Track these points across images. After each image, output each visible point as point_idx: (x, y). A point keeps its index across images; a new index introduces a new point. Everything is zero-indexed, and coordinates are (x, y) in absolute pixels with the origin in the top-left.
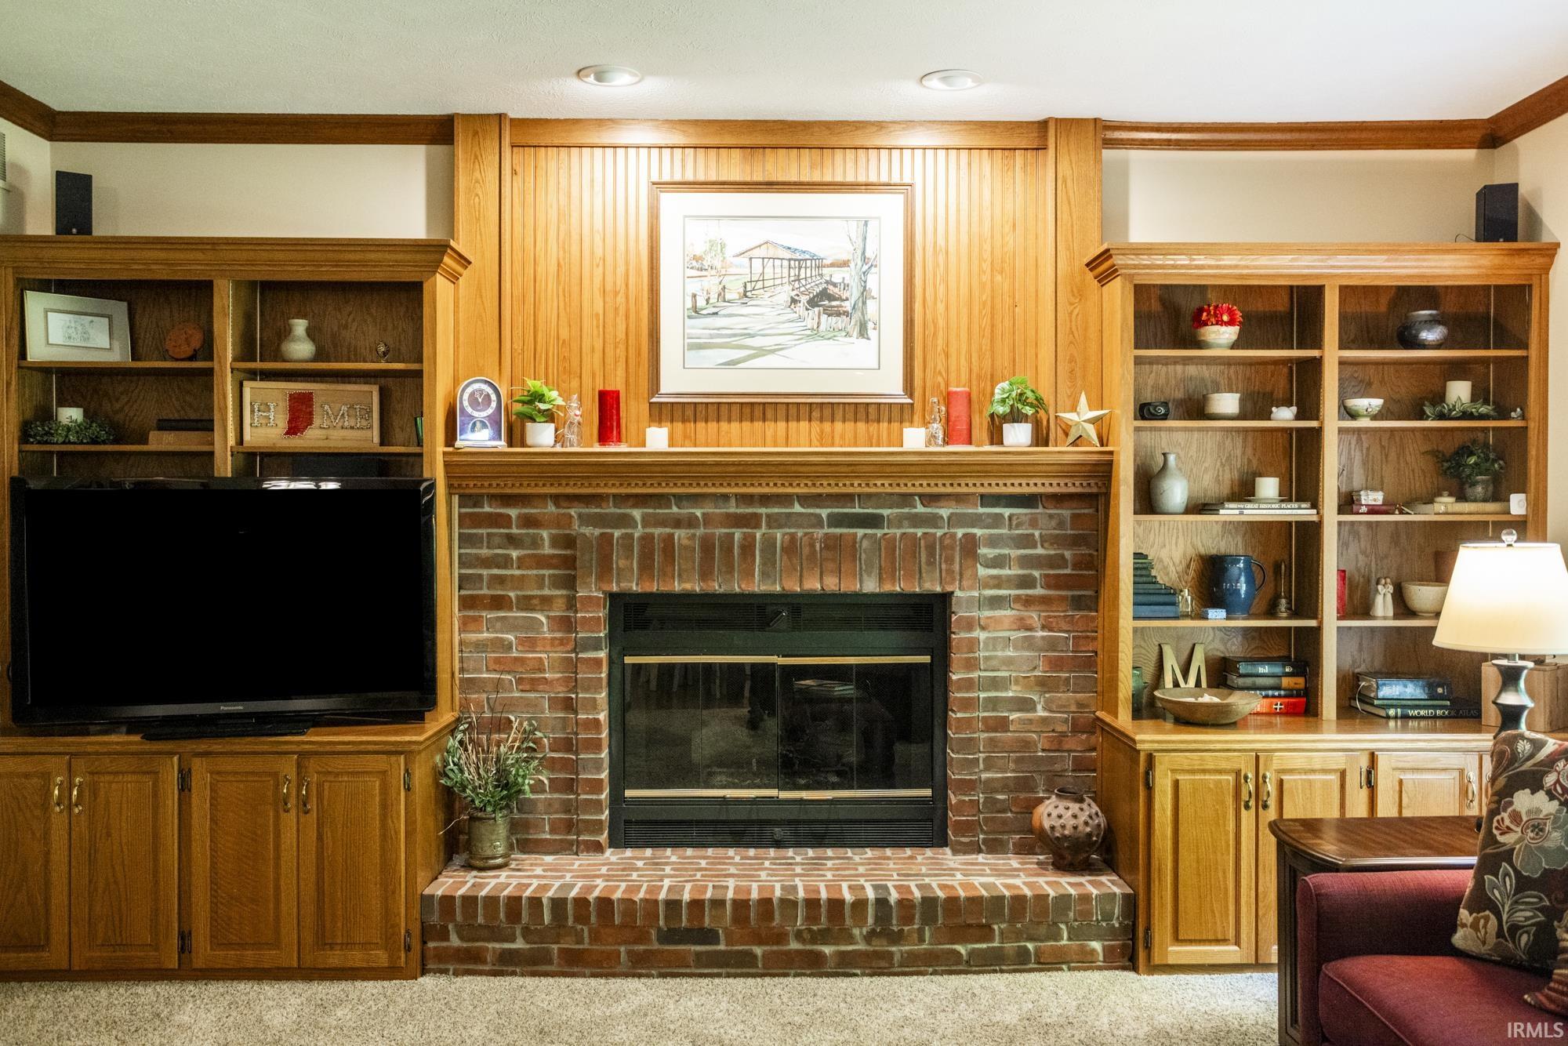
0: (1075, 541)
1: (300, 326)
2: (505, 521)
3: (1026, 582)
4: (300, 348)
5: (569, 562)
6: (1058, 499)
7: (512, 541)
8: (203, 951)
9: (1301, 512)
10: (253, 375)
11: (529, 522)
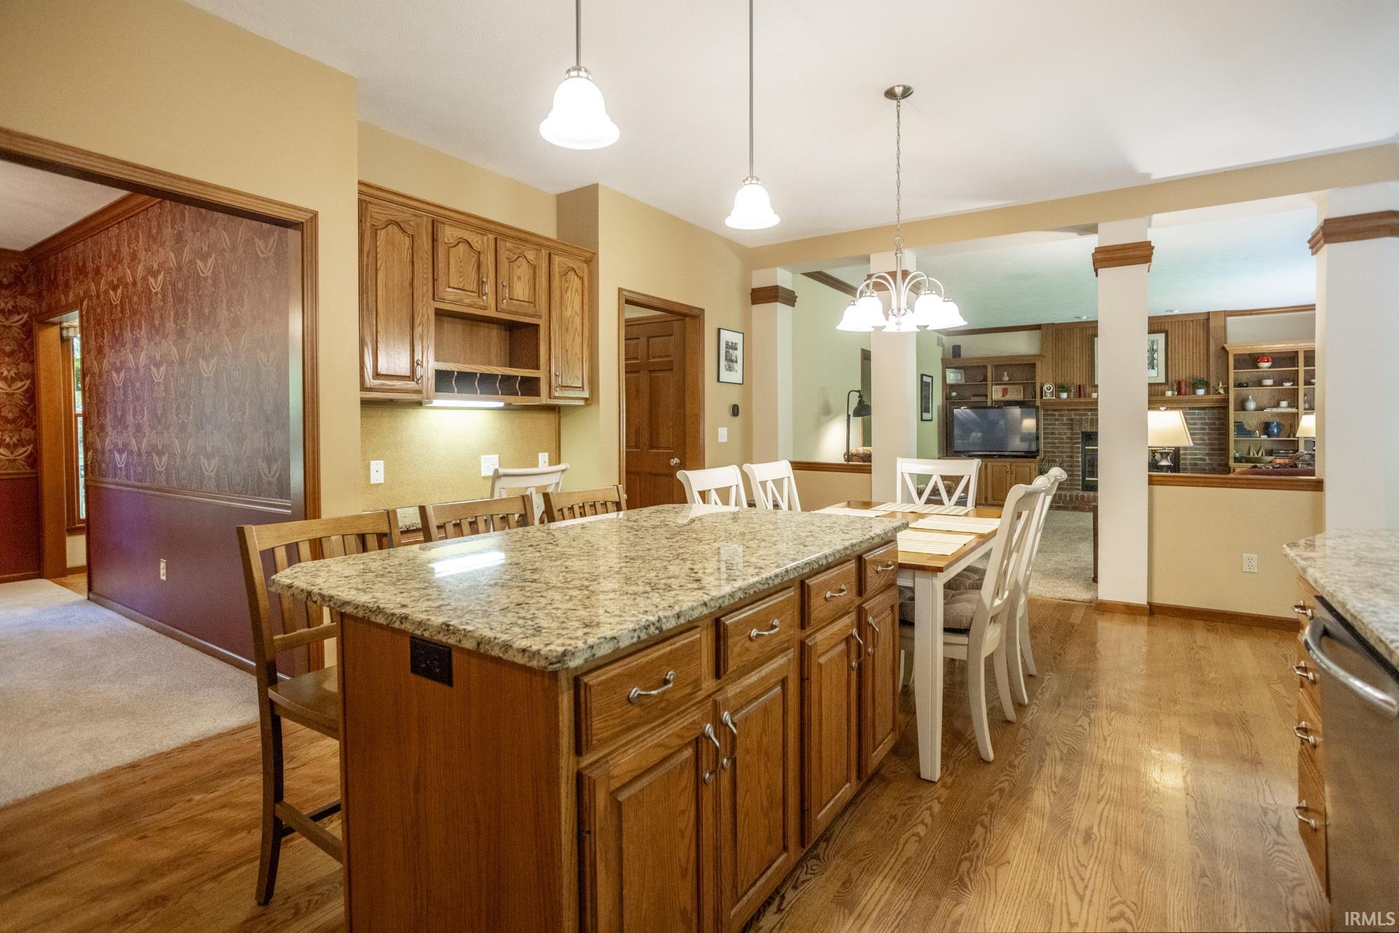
0: (1219, 419)
1: (1006, 373)
2: (1055, 415)
3: (1202, 429)
4: (1006, 379)
5: (1071, 425)
6: (1213, 408)
7: (1056, 420)
8: (990, 500)
9: (1294, 410)
10: (996, 384)
11: (1061, 415)
